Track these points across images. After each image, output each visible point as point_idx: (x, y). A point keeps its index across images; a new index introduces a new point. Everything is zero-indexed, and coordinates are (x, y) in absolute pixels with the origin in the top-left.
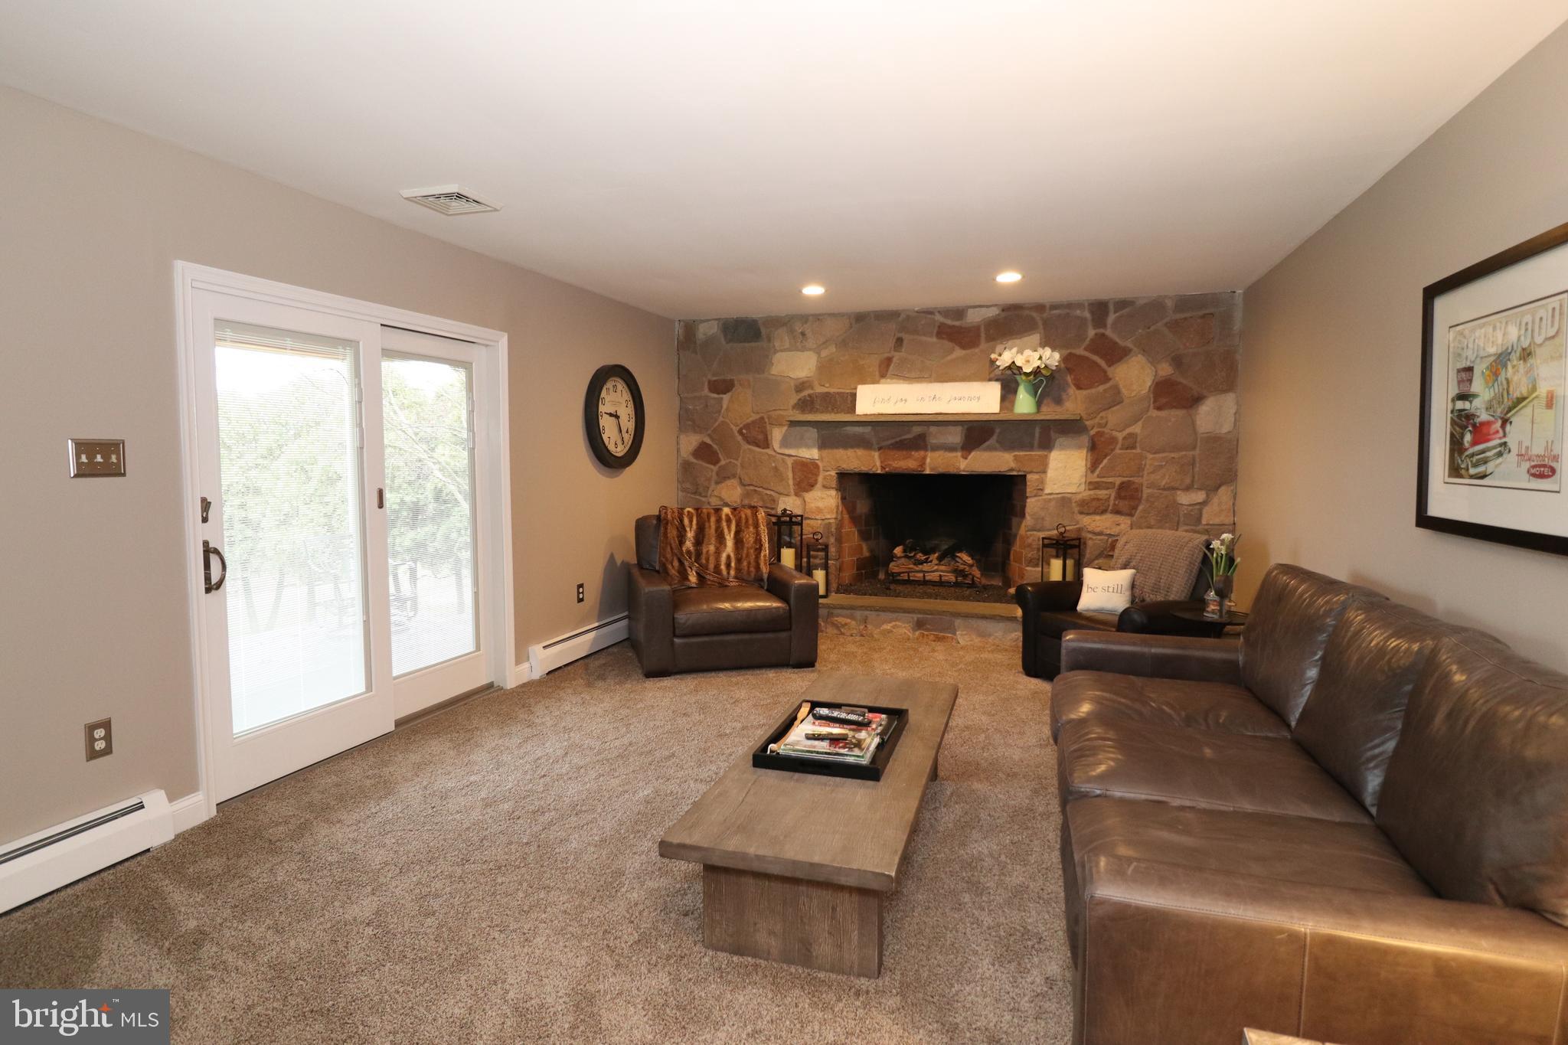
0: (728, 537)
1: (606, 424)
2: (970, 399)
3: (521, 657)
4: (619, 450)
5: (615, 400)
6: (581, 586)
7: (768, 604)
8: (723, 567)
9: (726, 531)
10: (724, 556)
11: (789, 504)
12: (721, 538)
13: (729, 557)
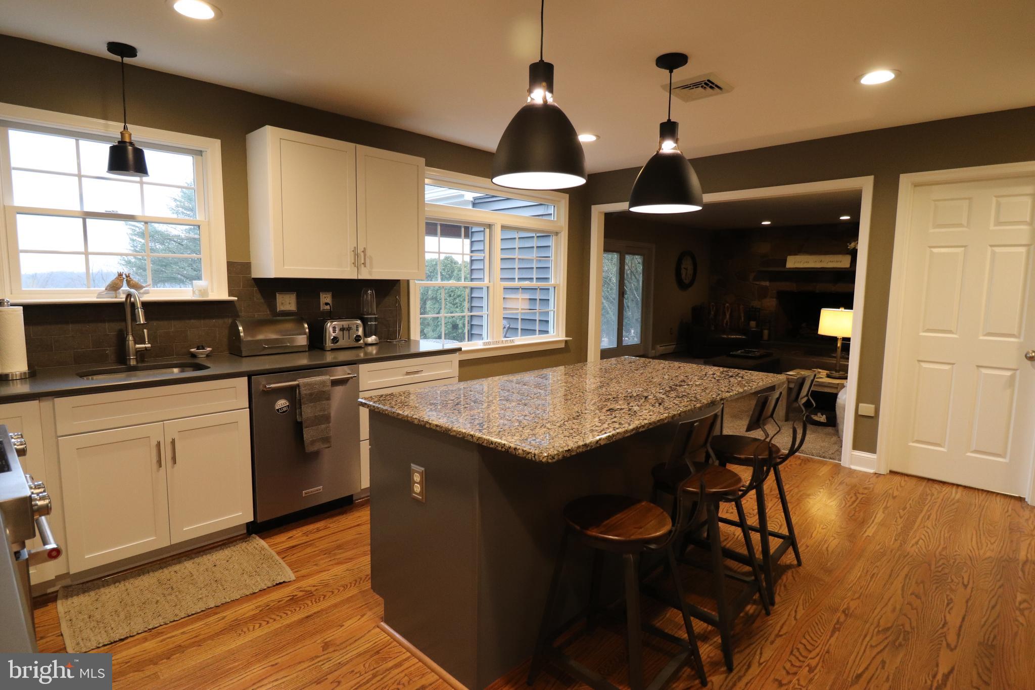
0: (727, 314)
1: (683, 272)
2: (837, 262)
3: (653, 348)
4: (687, 281)
5: (687, 264)
6: (671, 329)
7: (740, 337)
8: (725, 325)
9: (727, 312)
10: (725, 321)
11: (756, 304)
12: (724, 314)
13: (727, 321)
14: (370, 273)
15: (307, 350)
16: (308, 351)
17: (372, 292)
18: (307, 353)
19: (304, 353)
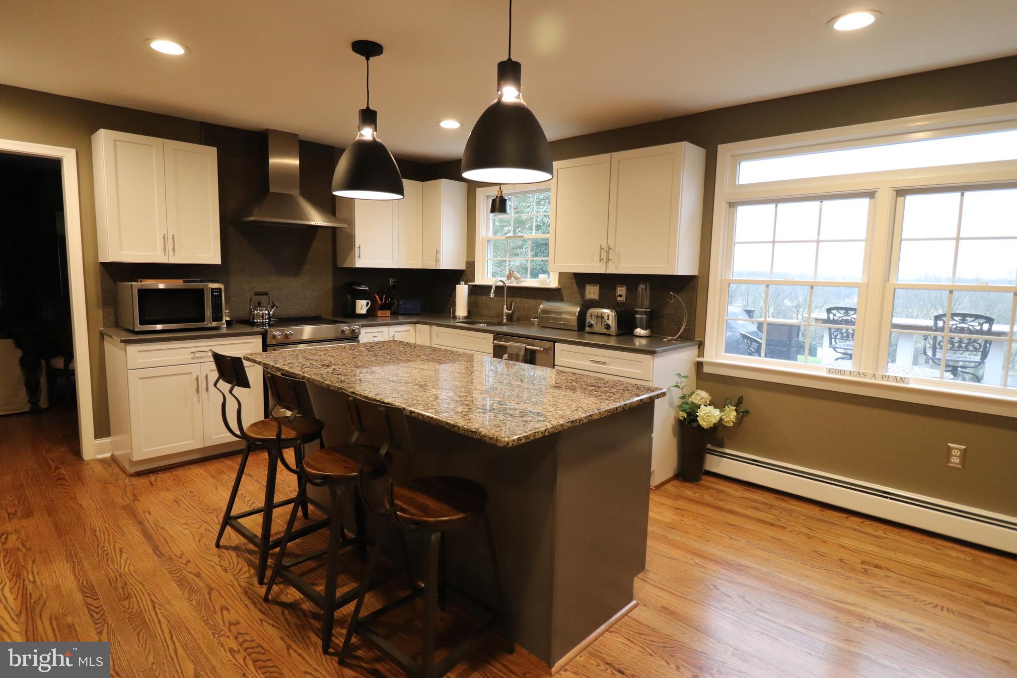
14: (616, 268)
15: (577, 329)
16: (578, 331)
17: (646, 286)
18: (576, 333)
19: (573, 332)
